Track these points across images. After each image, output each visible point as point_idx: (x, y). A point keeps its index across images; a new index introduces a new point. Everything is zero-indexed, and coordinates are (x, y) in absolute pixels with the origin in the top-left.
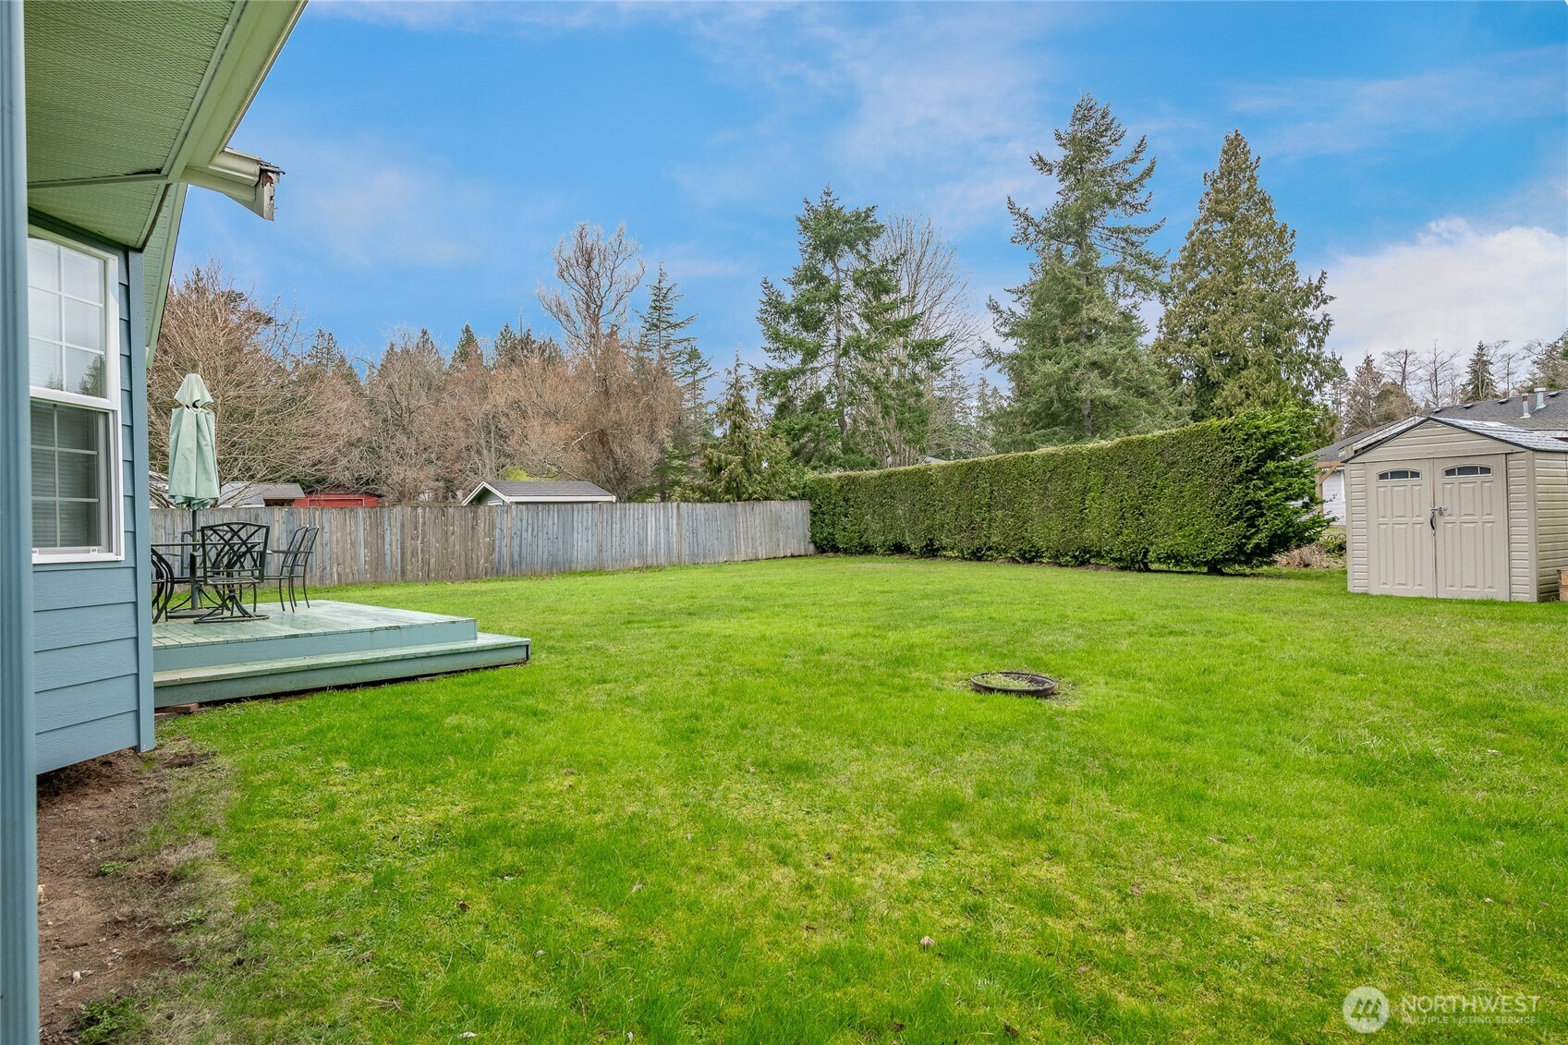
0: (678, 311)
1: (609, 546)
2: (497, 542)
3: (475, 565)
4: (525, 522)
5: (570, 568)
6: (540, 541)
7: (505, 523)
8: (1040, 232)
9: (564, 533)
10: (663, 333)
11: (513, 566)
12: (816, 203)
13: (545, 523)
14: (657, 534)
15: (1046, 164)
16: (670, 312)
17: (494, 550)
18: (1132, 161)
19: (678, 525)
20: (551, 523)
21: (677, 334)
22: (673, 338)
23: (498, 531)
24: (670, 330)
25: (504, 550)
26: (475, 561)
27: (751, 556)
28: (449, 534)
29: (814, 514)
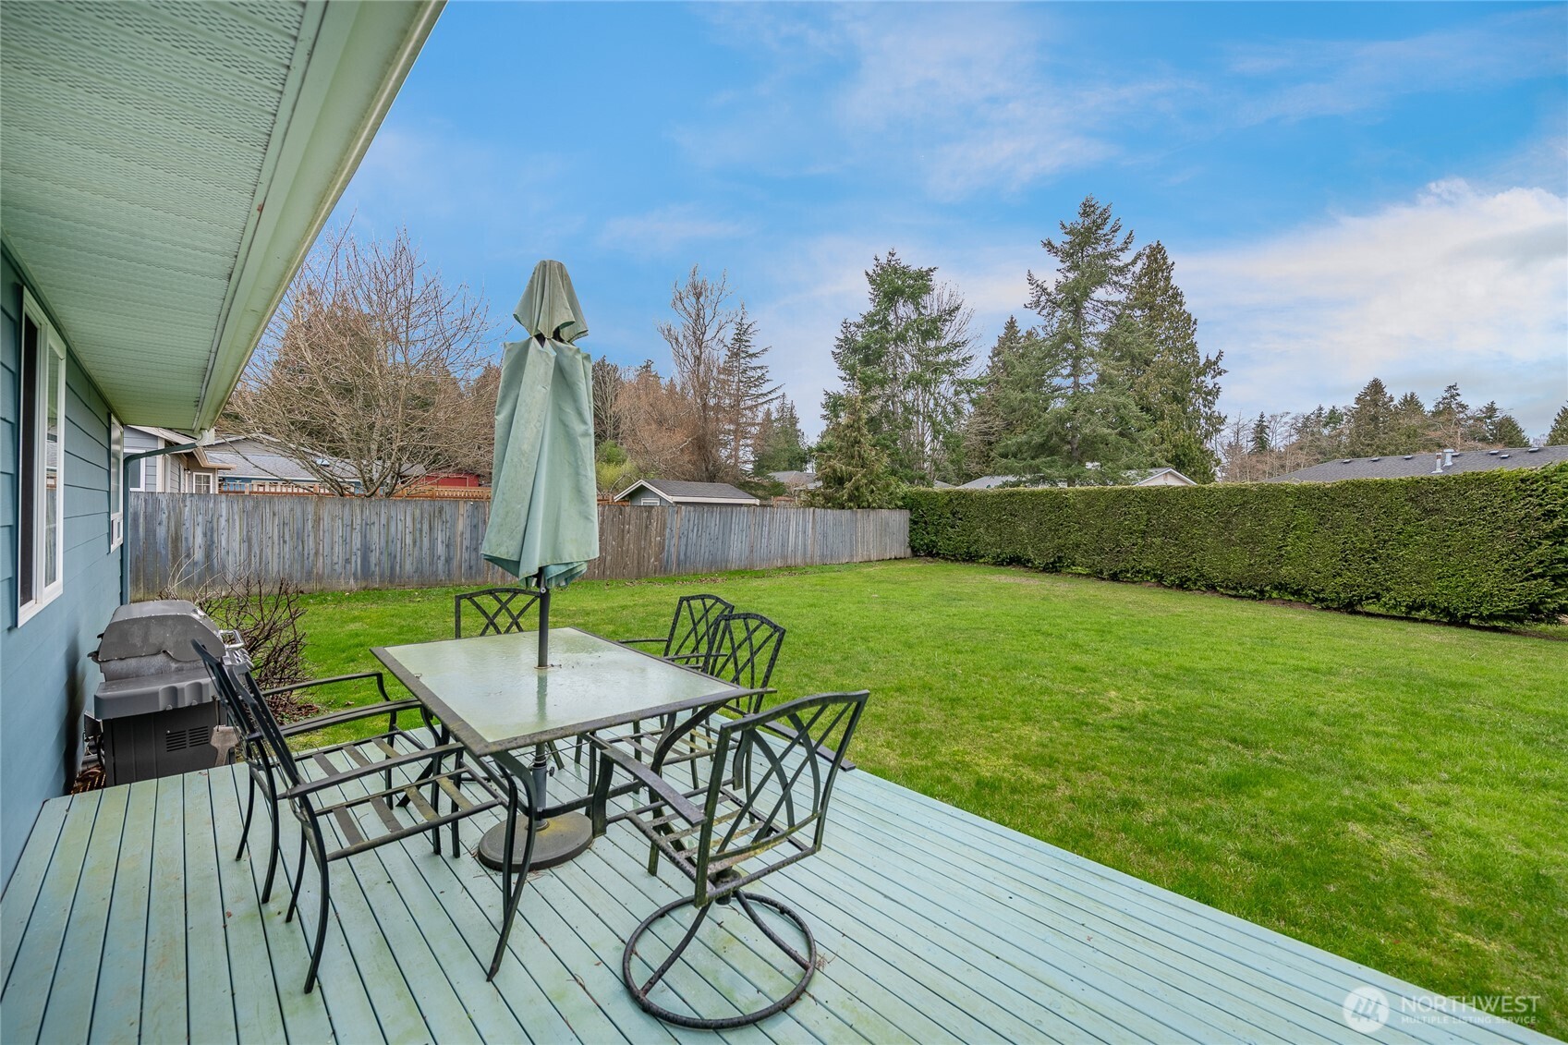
0: (755, 344)
1: (759, 546)
2: (667, 541)
3: (646, 565)
4: (691, 522)
5: (726, 567)
6: (703, 541)
7: (674, 523)
8: (1050, 301)
9: (723, 534)
10: (742, 361)
11: (678, 565)
12: (884, 261)
13: (709, 524)
14: (797, 537)
15: (1053, 248)
16: (747, 344)
17: (663, 548)
18: (1122, 250)
19: (813, 528)
20: (713, 525)
21: (755, 362)
22: (749, 365)
23: (668, 530)
24: (748, 359)
25: (673, 550)
26: (646, 559)
27: (866, 558)
28: (626, 532)
29: (914, 522)
